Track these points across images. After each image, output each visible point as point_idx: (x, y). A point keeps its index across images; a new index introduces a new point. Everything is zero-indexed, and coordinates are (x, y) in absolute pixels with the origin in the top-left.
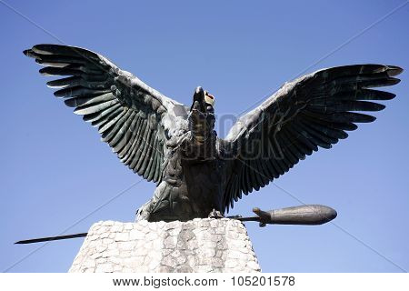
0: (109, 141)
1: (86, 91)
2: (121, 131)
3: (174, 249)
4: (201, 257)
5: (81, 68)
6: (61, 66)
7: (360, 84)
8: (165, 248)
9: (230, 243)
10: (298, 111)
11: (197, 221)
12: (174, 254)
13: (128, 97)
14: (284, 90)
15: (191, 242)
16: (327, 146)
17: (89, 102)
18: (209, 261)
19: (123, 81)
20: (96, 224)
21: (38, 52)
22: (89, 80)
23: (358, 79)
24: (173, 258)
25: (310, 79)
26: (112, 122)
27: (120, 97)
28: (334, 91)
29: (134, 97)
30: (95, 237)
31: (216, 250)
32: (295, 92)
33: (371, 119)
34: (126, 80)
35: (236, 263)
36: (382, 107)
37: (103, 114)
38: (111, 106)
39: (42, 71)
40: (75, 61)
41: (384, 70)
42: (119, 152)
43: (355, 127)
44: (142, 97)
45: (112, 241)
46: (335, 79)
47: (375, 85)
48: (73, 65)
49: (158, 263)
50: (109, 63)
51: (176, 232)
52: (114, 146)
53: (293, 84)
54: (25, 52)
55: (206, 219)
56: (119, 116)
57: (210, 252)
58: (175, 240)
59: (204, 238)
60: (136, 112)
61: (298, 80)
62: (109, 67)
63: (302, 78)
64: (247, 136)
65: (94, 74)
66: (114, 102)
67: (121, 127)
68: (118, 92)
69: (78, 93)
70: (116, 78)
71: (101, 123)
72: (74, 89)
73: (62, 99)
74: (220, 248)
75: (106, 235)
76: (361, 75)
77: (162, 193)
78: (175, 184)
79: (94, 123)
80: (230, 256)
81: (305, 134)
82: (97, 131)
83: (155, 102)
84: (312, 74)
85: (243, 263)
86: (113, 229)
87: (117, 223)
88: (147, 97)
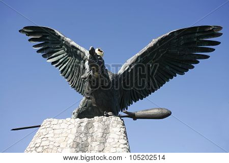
0: (64, 75)
1: (51, 49)
2: (69, 70)
3: (81, 133)
4: (95, 137)
5: (48, 38)
6: (38, 37)
7: (198, 38)
8: (77, 132)
9: (111, 129)
10: (162, 55)
11: (96, 118)
12: (81, 136)
13: (71, 51)
14: (151, 44)
15: (91, 129)
16: (182, 73)
17: (53, 55)
18: (99, 139)
19: (67, 44)
20: (45, 120)
21: (26, 30)
22: (52, 44)
23: (196, 35)
24: (81, 138)
25: (167, 36)
26: (65, 65)
27: (67, 52)
28: (182, 43)
29: (73, 52)
30: (43, 127)
31: (103, 133)
32: (158, 44)
33: (207, 57)
34: (68, 43)
35: (113, 140)
36: (213, 50)
37: (60, 61)
38: (64, 57)
39: (30, 40)
40: (44, 34)
41: (211, 29)
42: (69, 81)
43: (198, 62)
44: (76, 52)
45: (51, 129)
46: (183, 35)
47: (208, 37)
48: (44, 36)
49: (72, 141)
50: (60, 34)
51: (84, 124)
52: (67, 78)
53: (157, 40)
54: (20, 31)
55: (101, 117)
56: (68, 62)
57: (100, 135)
58: (83, 129)
59: (98, 127)
60: (75, 60)
61: (160, 38)
62: (60, 36)
63: (162, 37)
64: (130, 71)
65: (54, 40)
66: (65, 55)
67: (69, 68)
68: (66, 49)
69: (48, 51)
70: (64, 42)
71: (60, 66)
72: (46, 48)
73: (41, 54)
74: (106, 132)
75: (49, 126)
76: (198, 32)
77: (84, 103)
78: (89, 98)
79: (56, 66)
80: (110, 136)
81: (168, 67)
82: (58, 70)
83: (82, 54)
84: (168, 34)
85: (116, 141)
86: (52, 123)
87: (55, 120)
88: (78, 52)
